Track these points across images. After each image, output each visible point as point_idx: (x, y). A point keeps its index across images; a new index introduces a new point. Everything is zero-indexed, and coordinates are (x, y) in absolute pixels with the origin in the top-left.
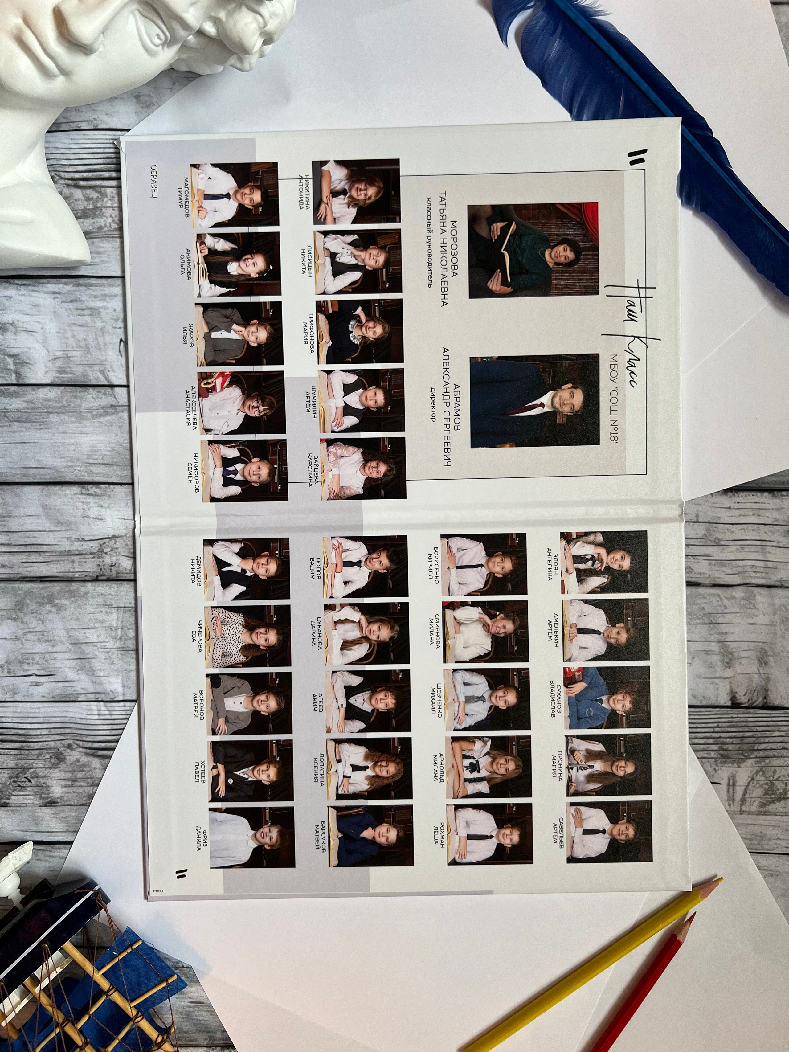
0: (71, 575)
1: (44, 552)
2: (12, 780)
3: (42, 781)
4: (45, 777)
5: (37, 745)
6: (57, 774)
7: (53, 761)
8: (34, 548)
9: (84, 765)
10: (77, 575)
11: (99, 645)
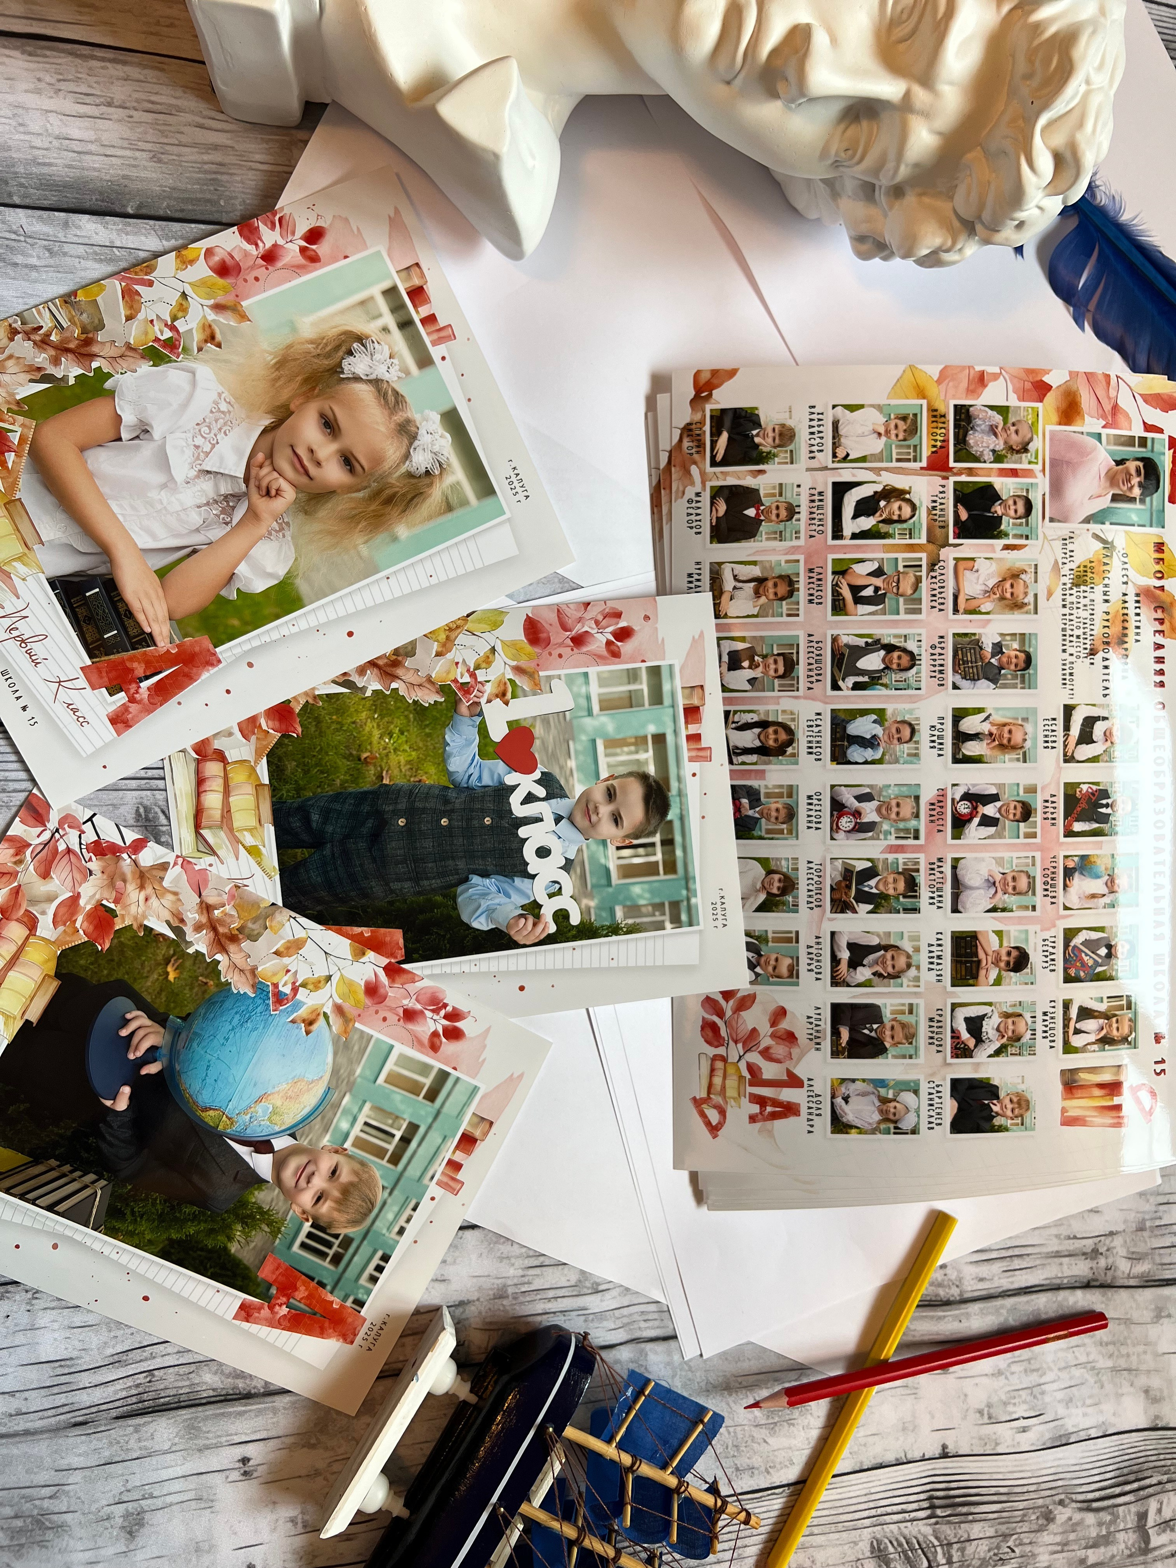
0: (1058, 1281)
1: (1028, 1255)
2: (992, 1553)
3: (1028, 1548)
4: (1030, 1543)
5: (1021, 1505)
6: (1046, 1538)
7: (1040, 1522)
8: (1017, 1252)
9: (1077, 1524)
10: (1065, 1281)
11: (1089, 1366)
